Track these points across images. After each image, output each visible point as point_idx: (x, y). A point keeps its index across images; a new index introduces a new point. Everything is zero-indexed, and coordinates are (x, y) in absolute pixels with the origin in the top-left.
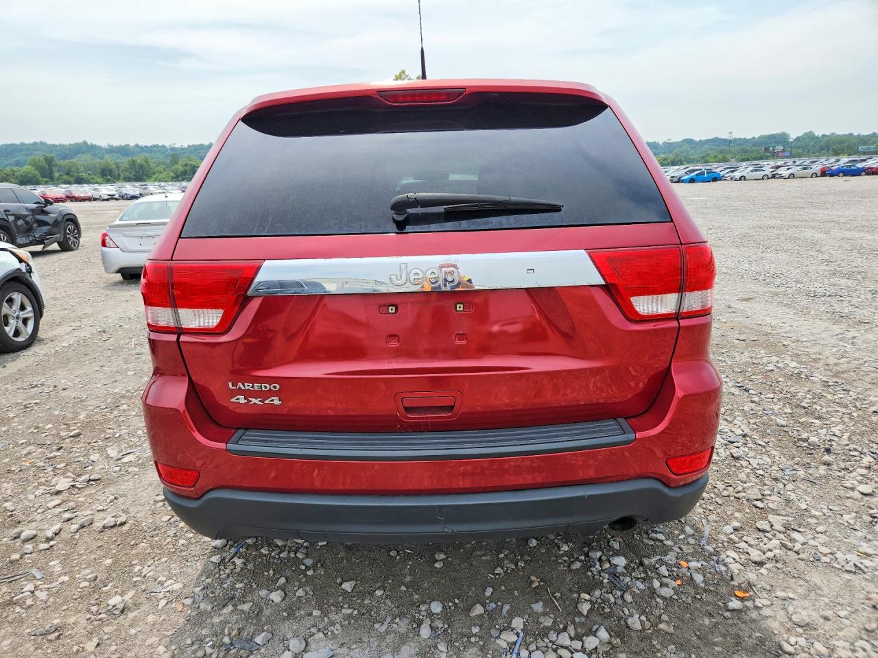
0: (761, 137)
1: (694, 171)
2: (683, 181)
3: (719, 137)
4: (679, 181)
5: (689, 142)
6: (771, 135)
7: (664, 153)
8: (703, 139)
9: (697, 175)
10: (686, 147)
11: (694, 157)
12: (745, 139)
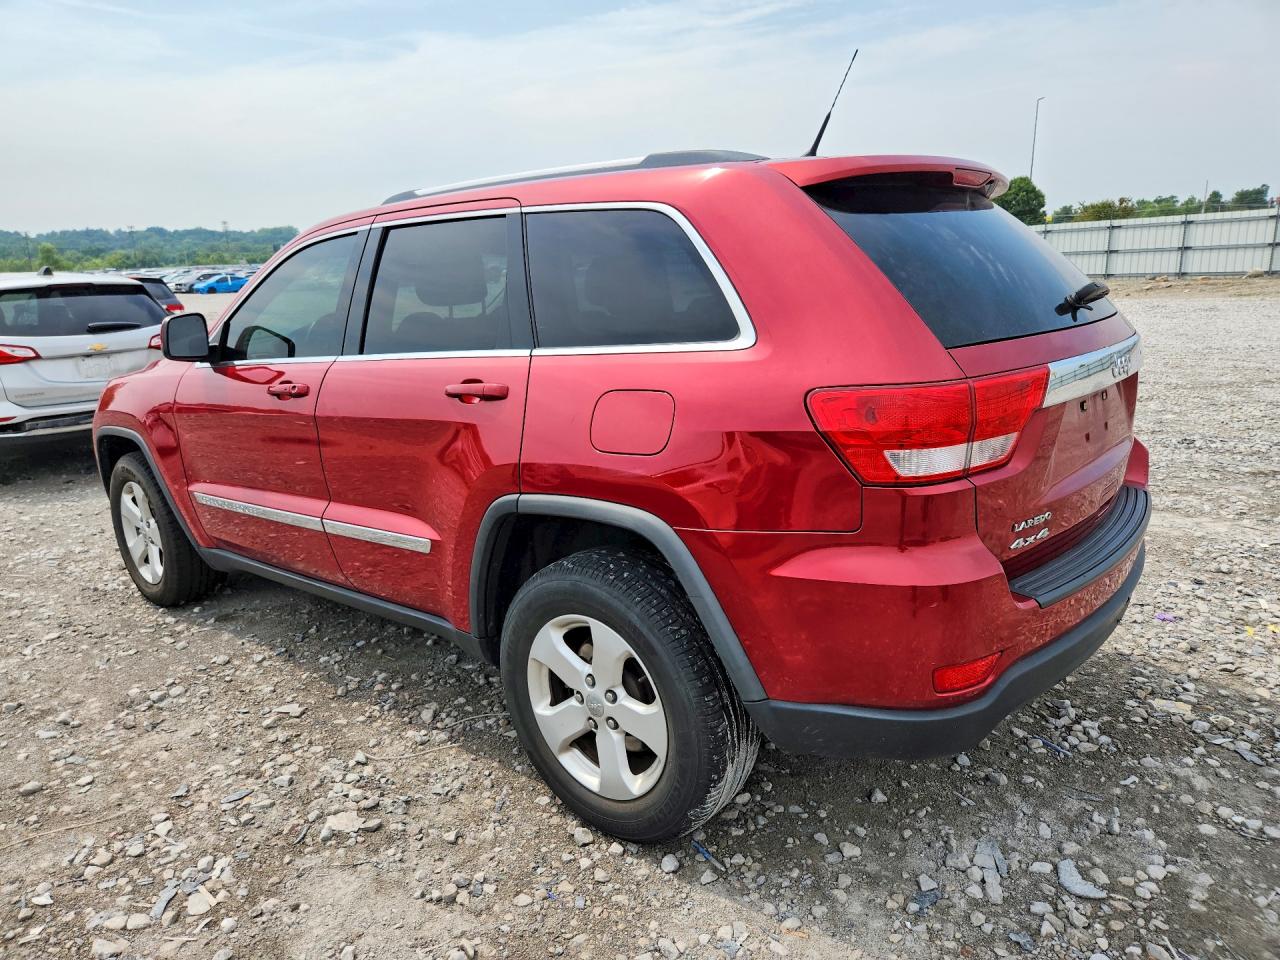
0: (263, 231)
1: (210, 276)
2: (198, 291)
3: (203, 227)
4: (191, 290)
5: (160, 232)
6: (275, 229)
7: (122, 248)
8: (181, 228)
9: (218, 281)
10: (155, 239)
11: (172, 255)
12: (241, 233)
